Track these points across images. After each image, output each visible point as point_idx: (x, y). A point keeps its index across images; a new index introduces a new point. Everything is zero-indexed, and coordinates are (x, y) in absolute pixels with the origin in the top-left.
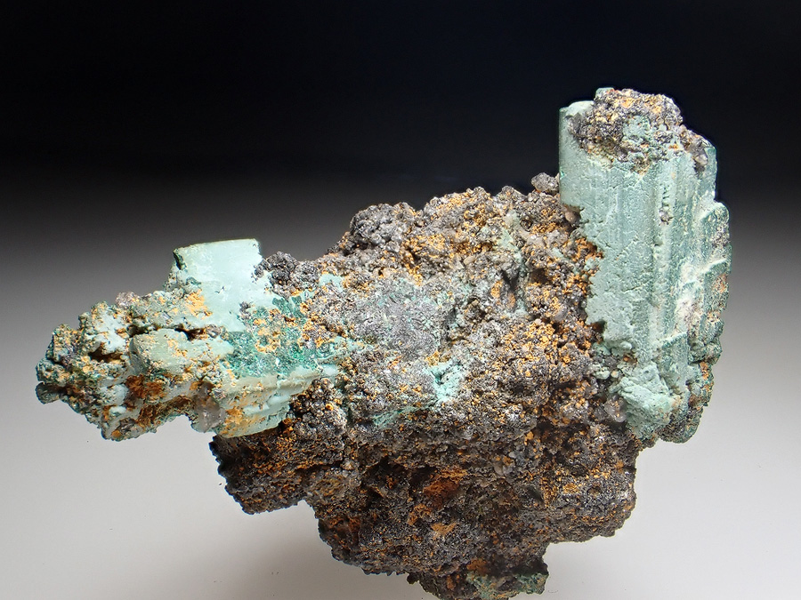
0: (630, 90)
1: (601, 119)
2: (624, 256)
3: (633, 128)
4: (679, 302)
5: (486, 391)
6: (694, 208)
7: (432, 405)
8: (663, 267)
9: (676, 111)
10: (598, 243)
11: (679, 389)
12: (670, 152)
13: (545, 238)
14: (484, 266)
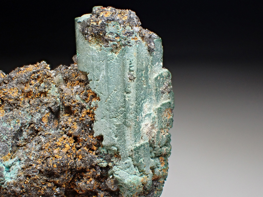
0: (111, 7)
1: (93, 23)
2: (110, 99)
3: (110, 28)
4: (143, 125)
5: (32, 176)
6: (149, 72)
7: (3, 184)
8: (132, 104)
9: (136, 18)
10: (97, 92)
11: (146, 172)
12: (133, 41)
13: (72, 89)
14: (38, 105)
